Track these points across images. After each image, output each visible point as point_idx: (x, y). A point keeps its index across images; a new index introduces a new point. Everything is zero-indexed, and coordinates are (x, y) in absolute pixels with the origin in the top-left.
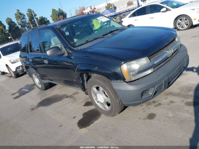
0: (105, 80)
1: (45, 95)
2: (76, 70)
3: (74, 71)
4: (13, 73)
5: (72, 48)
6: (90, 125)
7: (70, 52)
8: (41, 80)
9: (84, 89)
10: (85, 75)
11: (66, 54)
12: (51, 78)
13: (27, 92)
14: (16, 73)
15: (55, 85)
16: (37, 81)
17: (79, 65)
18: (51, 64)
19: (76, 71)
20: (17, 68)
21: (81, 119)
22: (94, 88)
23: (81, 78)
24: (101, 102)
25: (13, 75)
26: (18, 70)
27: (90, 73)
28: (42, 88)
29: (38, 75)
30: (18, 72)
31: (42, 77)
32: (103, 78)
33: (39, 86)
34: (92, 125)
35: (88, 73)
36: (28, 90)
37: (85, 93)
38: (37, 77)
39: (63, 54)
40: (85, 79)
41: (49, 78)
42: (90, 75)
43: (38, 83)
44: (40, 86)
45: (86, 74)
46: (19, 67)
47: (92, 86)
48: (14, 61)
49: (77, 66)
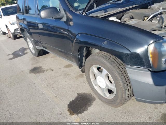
0: (114, 61)
1: (37, 62)
2: (75, 41)
3: (72, 42)
4: (11, 34)
5: (74, 11)
6: (83, 112)
7: (70, 16)
8: (34, 46)
9: (81, 66)
10: (84, 49)
11: (65, 19)
12: (45, 45)
13: (21, 56)
14: (14, 35)
15: (48, 53)
16: (31, 46)
17: (80, 35)
18: (49, 31)
19: (74, 43)
20: (15, 30)
21: (73, 100)
22: (94, 68)
23: (79, 53)
24: (102, 87)
25: (12, 37)
26: (16, 32)
27: (91, 48)
28: (36, 53)
29: (32, 39)
30: (16, 34)
31: (36, 43)
32: (111, 59)
33: (32, 51)
34: (86, 113)
35: (89, 48)
36: (22, 53)
37: (81, 70)
38: (32, 42)
39: (61, 18)
40: (84, 54)
41: (43, 45)
42: (91, 50)
43: (32, 48)
44: (34, 51)
45: (86, 48)
46: (18, 29)
47: (92, 65)
48: (13, 22)
49: (77, 37)
